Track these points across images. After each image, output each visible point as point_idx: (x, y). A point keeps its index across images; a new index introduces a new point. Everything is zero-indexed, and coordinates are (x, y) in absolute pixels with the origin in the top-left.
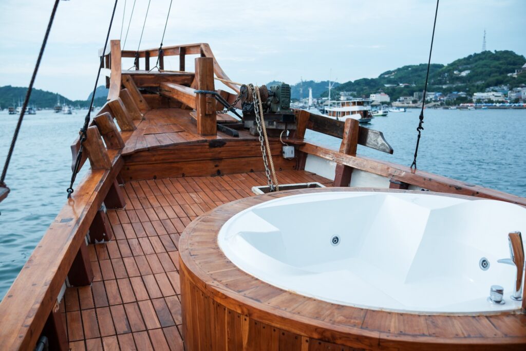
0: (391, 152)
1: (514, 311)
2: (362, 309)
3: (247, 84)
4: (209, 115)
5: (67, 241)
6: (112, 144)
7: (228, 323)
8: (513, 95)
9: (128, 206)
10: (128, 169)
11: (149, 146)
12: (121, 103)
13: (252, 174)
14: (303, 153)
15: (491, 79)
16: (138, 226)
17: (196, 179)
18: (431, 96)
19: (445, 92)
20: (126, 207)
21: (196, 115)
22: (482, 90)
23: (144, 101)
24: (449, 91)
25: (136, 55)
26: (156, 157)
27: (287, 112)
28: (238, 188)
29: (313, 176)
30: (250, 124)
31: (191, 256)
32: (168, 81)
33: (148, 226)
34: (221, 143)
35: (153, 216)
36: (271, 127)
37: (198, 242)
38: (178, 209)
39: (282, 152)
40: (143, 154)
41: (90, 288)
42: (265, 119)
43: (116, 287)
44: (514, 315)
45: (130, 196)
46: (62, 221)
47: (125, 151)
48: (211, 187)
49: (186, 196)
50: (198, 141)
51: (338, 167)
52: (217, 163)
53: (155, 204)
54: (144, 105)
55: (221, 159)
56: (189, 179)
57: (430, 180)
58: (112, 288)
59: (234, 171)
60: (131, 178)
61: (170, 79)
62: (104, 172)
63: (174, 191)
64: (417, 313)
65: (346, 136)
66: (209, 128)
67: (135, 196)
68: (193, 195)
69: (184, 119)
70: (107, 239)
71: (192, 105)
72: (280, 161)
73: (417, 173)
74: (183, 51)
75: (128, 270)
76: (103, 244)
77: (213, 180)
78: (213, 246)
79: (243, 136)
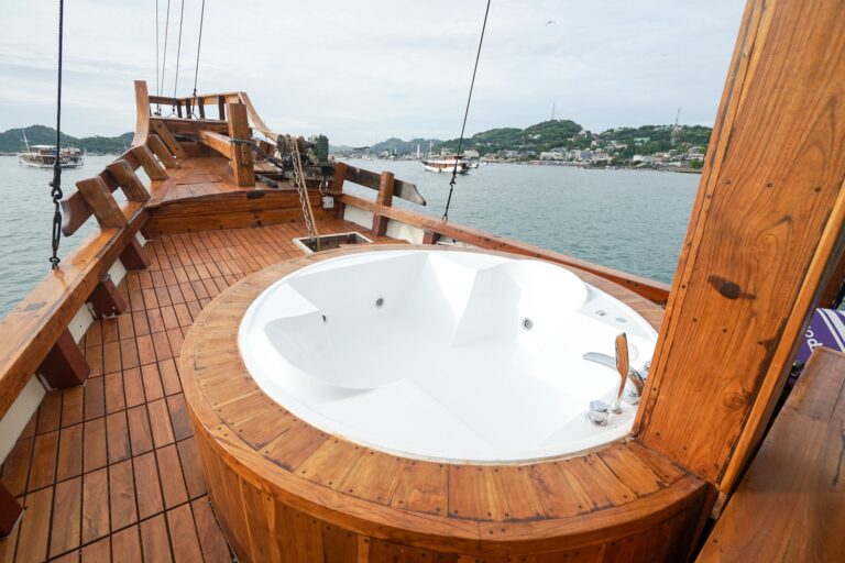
0: (424, 204)
1: (624, 438)
2: (441, 466)
3: (284, 134)
4: (246, 165)
5: (24, 343)
6: (133, 196)
7: (245, 496)
8: (569, 155)
9: (154, 266)
10: (156, 223)
11: (180, 198)
12: (147, 150)
13: (292, 224)
14: (341, 203)
15: (555, 142)
16: (162, 292)
17: (235, 231)
18: (510, 153)
19: (520, 151)
20: (151, 268)
21: (234, 164)
22: (547, 150)
23: (180, 149)
24: (524, 150)
25: (177, 103)
26: (189, 210)
27: (325, 164)
28: (278, 240)
29: (352, 225)
30: (289, 174)
31: (196, 369)
32: (205, 129)
33: (174, 291)
34: (260, 194)
35: (182, 277)
36: (310, 178)
37: (212, 341)
38: (212, 267)
39: (322, 203)
40: (172, 206)
41: (82, 390)
42: (304, 170)
43: (121, 383)
44: (625, 444)
45: (158, 252)
46: (29, 308)
47: (149, 204)
48: (252, 240)
49: (223, 251)
50: (235, 193)
51: (375, 217)
52: (257, 214)
53: (186, 261)
54: (181, 152)
55: (260, 210)
56: (227, 231)
57: (461, 231)
58: (114, 385)
59: (275, 222)
60: (161, 232)
61: (209, 127)
62: (115, 230)
63: (209, 245)
64: (515, 464)
65: (382, 188)
66: (246, 178)
67: (164, 252)
68: (231, 250)
69: (224, 169)
70: (118, 313)
71: (228, 154)
72: (320, 211)
73: (448, 224)
74: (222, 99)
75: (141, 355)
76: (113, 319)
77: (252, 231)
78: (231, 347)
79: (282, 186)
